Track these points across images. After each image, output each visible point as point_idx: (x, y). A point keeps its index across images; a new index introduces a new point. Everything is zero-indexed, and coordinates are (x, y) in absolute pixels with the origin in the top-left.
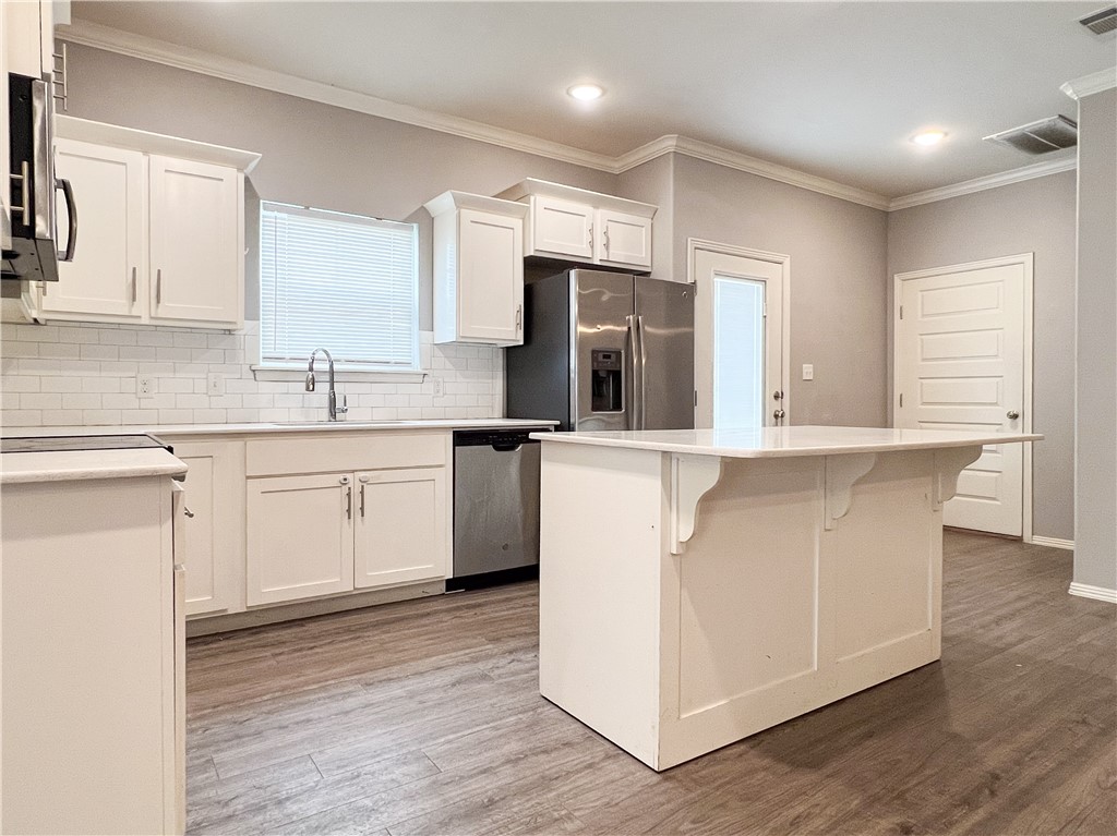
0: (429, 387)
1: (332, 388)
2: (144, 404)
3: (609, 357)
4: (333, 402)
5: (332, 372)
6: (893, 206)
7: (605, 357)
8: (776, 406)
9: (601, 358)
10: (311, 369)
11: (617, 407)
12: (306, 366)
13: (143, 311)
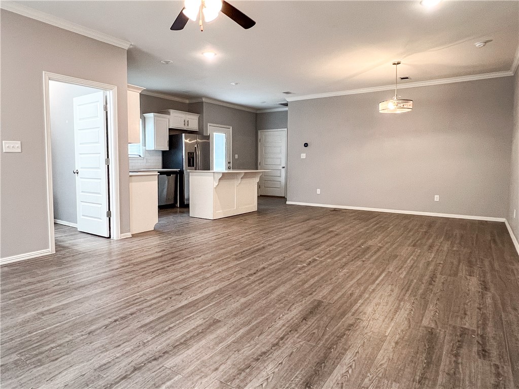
0: (145, 161)
6: (258, 112)
7: (190, 154)
8: (229, 165)
11: (193, 166)
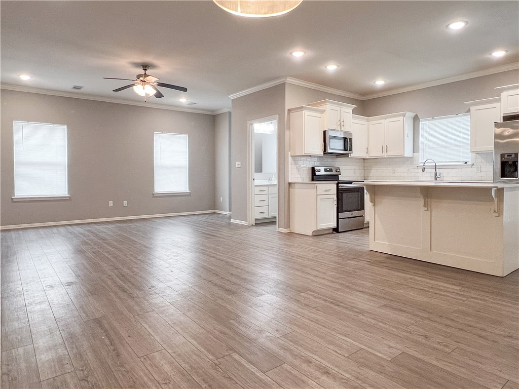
0: (474, 169)
1: (436, 170)
2: (394, 175)
3: (511, 156)
4: (436, 175)
5: (436, 166)
7: (508, 156)
9: (506, 156)
10: (424, 165)
12: (423, 164)
13: (385, 155)
